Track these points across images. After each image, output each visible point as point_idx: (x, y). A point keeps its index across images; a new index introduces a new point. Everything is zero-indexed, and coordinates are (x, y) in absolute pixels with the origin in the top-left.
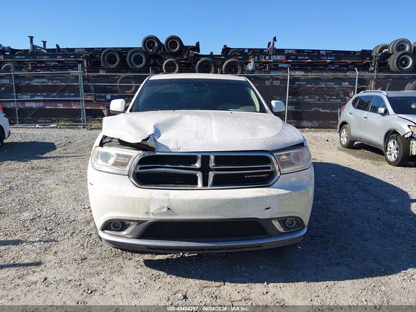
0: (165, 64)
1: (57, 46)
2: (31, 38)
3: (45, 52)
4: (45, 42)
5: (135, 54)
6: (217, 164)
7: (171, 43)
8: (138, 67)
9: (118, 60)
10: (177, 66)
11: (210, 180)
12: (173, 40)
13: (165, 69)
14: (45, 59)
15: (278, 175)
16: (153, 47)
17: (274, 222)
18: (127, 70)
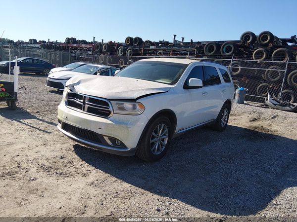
0: (255, 52)
1: (192, 40)
2: (175, 36)
3: (182, 44)
4: (183, 38)
5: (227, 45)
6: (89, 102)
7: (263, 37)
8: (227, 54)
9: (214, 50)
10: (265, 54)
11: (86, 109)
12: (265, 35)
13: (255, 56)
14: (176, 48)
15: (112, 113)
16: (249, 40)
17: (105, 137)
18: (221, 56)
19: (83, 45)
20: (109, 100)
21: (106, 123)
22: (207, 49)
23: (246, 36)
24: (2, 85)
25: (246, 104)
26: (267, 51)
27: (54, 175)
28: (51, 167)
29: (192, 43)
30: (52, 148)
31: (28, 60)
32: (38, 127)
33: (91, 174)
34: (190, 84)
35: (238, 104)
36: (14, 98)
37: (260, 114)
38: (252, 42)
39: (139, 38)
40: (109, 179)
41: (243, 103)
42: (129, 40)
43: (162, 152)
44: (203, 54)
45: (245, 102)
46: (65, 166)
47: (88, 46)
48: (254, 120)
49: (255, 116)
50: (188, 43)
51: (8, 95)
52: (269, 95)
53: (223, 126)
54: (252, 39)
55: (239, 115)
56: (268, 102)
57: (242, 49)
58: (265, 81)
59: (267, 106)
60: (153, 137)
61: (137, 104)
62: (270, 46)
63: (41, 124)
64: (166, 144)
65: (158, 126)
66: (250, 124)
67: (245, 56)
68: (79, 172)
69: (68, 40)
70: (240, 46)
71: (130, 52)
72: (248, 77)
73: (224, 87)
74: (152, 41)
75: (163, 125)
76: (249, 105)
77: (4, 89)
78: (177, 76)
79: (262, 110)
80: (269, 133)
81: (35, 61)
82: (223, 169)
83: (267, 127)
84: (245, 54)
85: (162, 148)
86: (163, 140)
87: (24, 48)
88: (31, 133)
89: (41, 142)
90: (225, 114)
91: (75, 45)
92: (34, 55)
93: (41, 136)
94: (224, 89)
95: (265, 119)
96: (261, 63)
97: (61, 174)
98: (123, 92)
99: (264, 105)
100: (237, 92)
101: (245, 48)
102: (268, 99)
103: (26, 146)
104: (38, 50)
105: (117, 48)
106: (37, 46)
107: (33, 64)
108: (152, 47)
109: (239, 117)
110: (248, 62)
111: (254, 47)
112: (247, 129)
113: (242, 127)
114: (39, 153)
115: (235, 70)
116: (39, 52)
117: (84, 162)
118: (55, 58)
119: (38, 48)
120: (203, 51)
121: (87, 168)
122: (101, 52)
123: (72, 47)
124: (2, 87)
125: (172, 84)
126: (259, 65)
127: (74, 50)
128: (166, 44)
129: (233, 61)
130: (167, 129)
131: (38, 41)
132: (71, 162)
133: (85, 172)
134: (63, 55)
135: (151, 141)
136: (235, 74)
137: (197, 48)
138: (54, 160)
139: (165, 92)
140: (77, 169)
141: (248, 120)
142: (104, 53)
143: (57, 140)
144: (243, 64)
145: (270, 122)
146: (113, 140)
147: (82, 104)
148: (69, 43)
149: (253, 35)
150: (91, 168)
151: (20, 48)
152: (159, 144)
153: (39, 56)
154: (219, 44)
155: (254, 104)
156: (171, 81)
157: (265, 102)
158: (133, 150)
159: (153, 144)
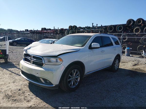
0: (134, 29)
1: (102, 25)
2: (93, 24)
3: (97, 27)
4: (97, 25)
5: (119, 26)
6: (33, 58)
7: (139, 21)
8: (120, 31)
9: (113, 29)
10: (140, 30)
11: (32, 62)
12: (140, 20)
13: (135, 31)
14: (93, 29)
15: (44, 65)
16: (131, 23)
17: (40, 79)
18: (117, 32)
19: (49, 31)
20: (43, 57)
21: (40, 70)
22: (109, 29)
23: (129, 21)
24: (1, 51)
25: (131, 56)
26: (141, 28)
27: (11, 101)
28: (11, 96)
29: (102, 27)
30: (17, 84)
31: (22, 39)
32: (15, 72)
33: (32, 100)
34: (92, 47)
35: (126, 56)
36: (7, 57)
37: (139, 61)
38: (133, 24)
39: (75, 26)
40: (42, 104)
41: (130, 56)
42: (70, 27)
43: (76, 86)
44: (107, 32)
45: (131, 55)
46: (20, 95)
47: (51, 31)
48: (135, 65)
49: (136, 62)
50: (100, 27)
51: (3, 56)
52: (143, 51)
53: (116, 69)
54: (133, 23)
55: (127, 62)
56: (143, 55)
57: (128, 28)
58: (141, 44)
59: (143, 57)
60: (70, 78)
61: (58, 59)
62: (142, 25)
63: (17, 70)
64: (79, 81)
65: (73, 71)
66: (133, 67)
67: (130, 31)
68: (26, 99)
69: (42, 29)
70: (127, 27)
71: (71, 32)
72: (131, 42)
73: (115, 47)
74: (82, 27)
75: (76, 70)
76: (133, 57)
77: (2, 53)
78: (85, 42)
79: (140, 59)
80: (143, 72)
81: (26, 40)
82: (113, 96)
83: (142, 69)
84: (129, 30)
85: (76, 83)
86: (77, 79)
87: (22, 34)
88: (10, 75)
89: (12, 81)
90: (117, 62)
91: (45, 31)
92: (27, 37)
93: (14, 77)
94: (115, 48)
95: (141, 64)
96: (138, 34)
97: (15, 100)
98: (50, 52)
99: (141, 57)
100: (126, 50)
101: (129, 27)
102: (143, 53)
103: (4, 83)
104: (29, 34)
105: (65, 31)
106: (28, 32)
107: (25, 41)
108: (81, 30)
109: (126, 64)
110: (131, 34)
111: (134, 27)
112: (131, 70)
113: (128, 69)
114: (9, 87)
115: (124, 39)
116: (29, 35)
117: (31, 92)
118: (36, 38)
119: (29, 33)
120: (107, 30)
121: (31, 97)
122: (57, 33)
123: (44, 32)
124: (1, 52)
125: (82, 46)
126: (137, 35)
127: (45, 33)
128: (89, 28)
129: (123, 34)
130: (79, 73)
131: (29, 30)
132: (23, 93)
133: (29, 99)
134: (40, 36)
135: (68, 80)
136: (124, 41)
137: (104, 29)
138: (15, 92)
139: (77, 51)
140: (25, 97)
141: (132, 65)
142: (59, 34)
143: (21, 79)
144: (128, 35)
145: (144, 66)
146: (45, 80)
147: (30, 59)
148: (43, 30)
149: (133, 20)
150: (34, 96)
151: (21, 34)
152: (74, 82)
153: (29, 37)
154: (115, 26)
155: (135, 56)
156: (82, 45)
157: (141, 55)
158: (56, 86)
159: (70, 81)
